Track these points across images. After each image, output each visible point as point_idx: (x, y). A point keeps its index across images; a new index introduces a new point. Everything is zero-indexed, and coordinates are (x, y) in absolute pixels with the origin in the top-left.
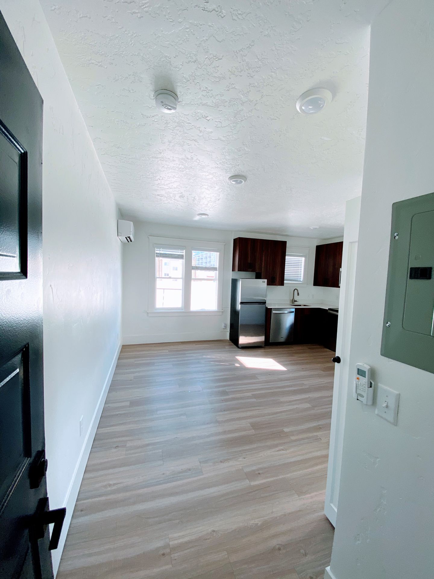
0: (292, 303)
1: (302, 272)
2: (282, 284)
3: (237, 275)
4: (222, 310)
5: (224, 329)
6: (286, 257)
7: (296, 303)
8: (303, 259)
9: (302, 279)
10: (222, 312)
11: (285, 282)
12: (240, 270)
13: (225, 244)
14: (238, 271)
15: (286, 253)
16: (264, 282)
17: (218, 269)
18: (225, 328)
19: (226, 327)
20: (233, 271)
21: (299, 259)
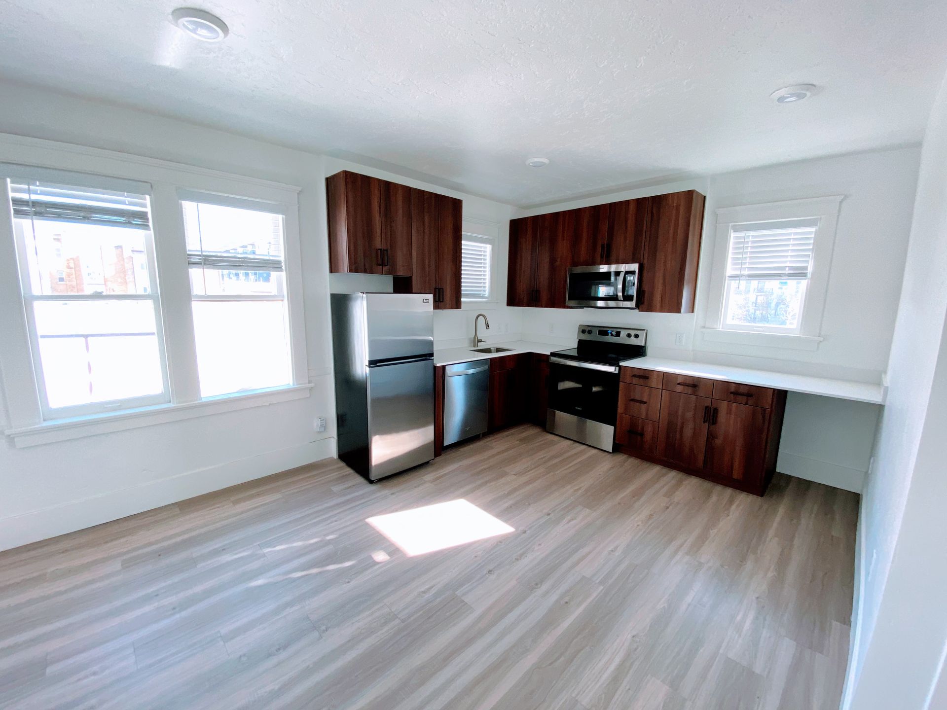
0: (474, 346)
1: (488, 277)
2: (457, 305)
3: (346, 282)
4: (310, 382)
5: (319, 432)
6: (463, 242)
7: (482, 346)
8: (488, 247)
9: (487, 294)
10: (311, 389)
11: (462, 300)
12: (355, 268)
13: (300, 189)
14: (351, 271)
15: (463, 233)
16: (426, 301)
17: (283, 264)
18: (323, 429)
19: (324, 427)
20: (331, 271)
21: (481, 247)
